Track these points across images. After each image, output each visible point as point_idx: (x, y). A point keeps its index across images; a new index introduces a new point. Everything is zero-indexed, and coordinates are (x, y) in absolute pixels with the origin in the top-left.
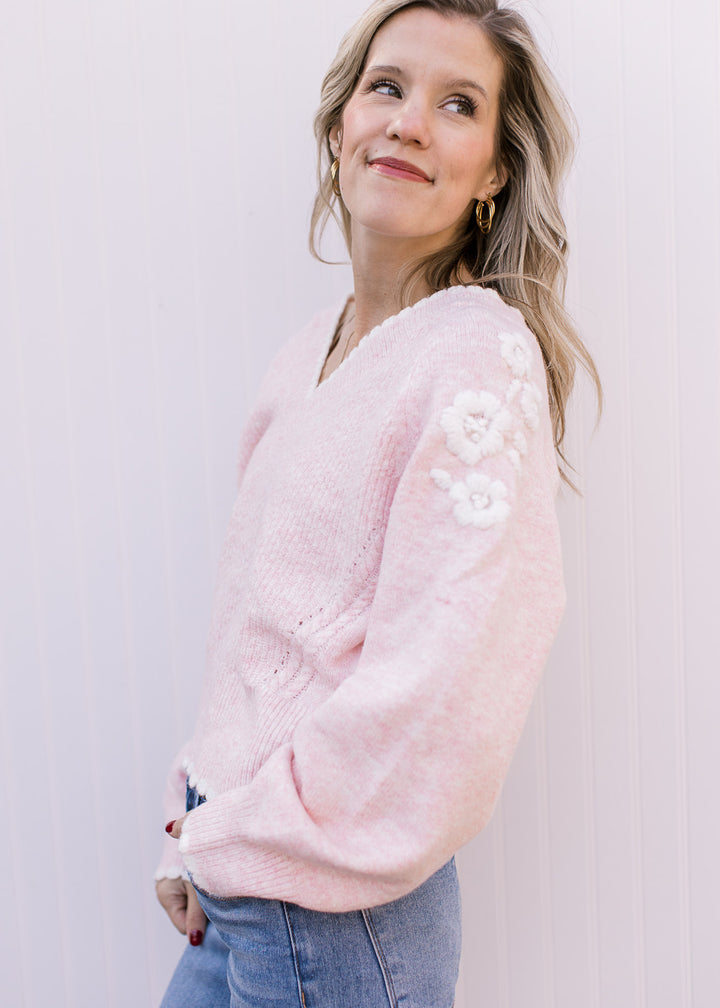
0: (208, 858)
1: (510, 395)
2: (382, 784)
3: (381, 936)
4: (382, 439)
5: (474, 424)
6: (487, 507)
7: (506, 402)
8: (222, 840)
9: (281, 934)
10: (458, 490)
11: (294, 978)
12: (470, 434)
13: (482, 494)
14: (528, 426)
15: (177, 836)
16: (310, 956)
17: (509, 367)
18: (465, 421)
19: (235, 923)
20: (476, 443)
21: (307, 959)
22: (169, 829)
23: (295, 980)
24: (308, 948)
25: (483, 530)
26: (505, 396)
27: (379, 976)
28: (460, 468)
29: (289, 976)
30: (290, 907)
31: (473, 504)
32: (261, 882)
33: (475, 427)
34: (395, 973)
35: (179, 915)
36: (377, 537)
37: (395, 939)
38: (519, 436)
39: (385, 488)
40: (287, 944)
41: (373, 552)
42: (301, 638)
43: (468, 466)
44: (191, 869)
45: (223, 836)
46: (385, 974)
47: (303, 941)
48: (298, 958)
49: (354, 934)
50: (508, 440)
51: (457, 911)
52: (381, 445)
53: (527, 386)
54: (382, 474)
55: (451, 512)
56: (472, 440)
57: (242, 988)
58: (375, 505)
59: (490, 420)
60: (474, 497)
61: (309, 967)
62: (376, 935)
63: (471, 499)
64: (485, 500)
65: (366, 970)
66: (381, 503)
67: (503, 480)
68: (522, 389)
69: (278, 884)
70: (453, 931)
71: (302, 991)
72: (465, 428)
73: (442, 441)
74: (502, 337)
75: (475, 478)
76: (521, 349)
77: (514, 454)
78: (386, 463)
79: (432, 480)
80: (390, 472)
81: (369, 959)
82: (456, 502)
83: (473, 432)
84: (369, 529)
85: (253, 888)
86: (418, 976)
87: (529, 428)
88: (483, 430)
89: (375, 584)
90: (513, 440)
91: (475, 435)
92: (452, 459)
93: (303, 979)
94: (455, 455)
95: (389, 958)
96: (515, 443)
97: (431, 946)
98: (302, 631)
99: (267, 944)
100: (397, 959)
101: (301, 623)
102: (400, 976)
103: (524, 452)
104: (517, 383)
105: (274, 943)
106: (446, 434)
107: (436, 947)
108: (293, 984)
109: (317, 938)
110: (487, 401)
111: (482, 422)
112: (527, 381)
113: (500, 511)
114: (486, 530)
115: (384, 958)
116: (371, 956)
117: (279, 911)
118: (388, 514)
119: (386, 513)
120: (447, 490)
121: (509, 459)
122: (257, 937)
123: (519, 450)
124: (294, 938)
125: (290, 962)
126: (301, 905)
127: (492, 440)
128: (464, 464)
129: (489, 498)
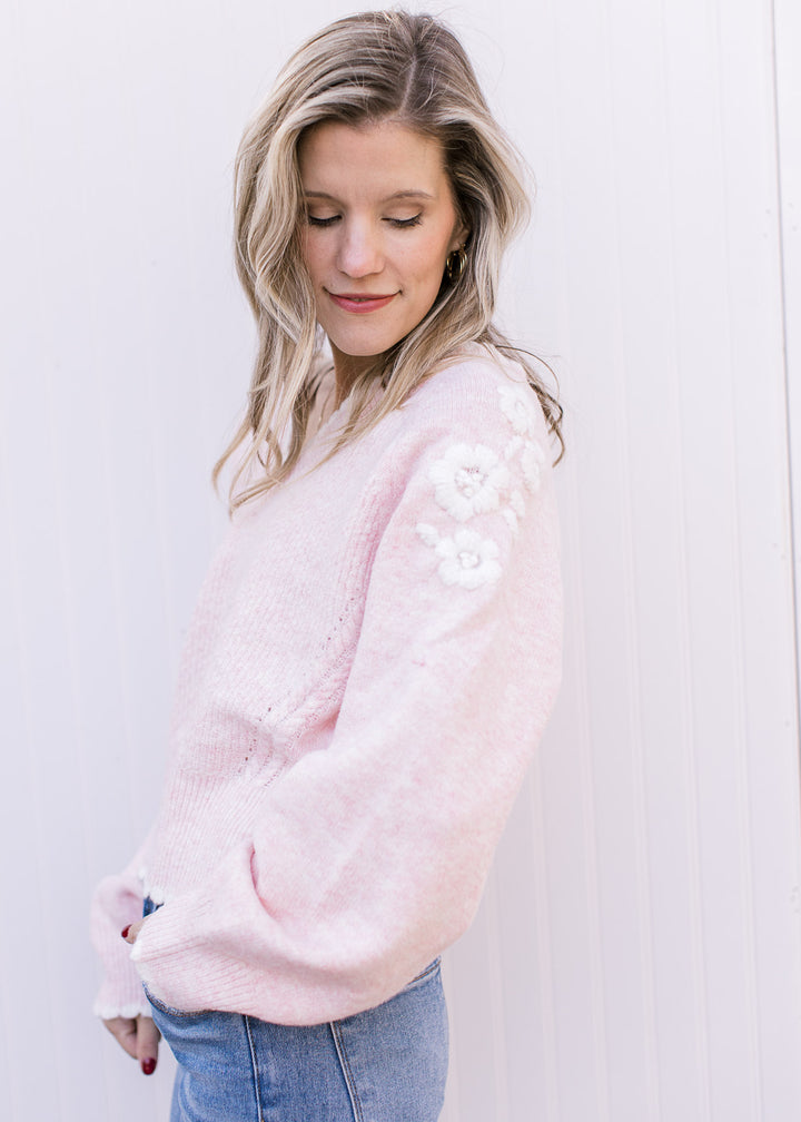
0: (165, 966)
1: (509, 452)
2: (346, 868)
3: (352, 1060)
4: (364, 500)
5: (465, 478)
6: (476, 566)
7: (504, 458)
8: (177, 945)
9: (242, 1054)
10: (445, 547)
11: (253, 1103)
12: (462, 488)
13: (471, 553)
14: (527, 488)
15: (132, 942)
16: (273, 1080)
17: (510, 423)
18: (457, 475)
19: (192, 1041)
20: (468, 498)
21: (269, 1083)
22: (125, 934)
23: (255, 1106)
24: (272, 1071)
25: (469, 591)
26: (503, 452)
27: (347, 1104)
28: (449, 523)
29: (249, 1100)
30: (252, 1022)
31: (461, 563)
32: (218, 993)
33: (468, 480)
34: (365, 1100)
35: (129, 1040)
36: (356, 608)
37: (367, 1063)
38: (516, 496)
39: (366, 554)
40: (249, 1065)
41: (351, 625)
42: (269, 726)
43: (458, 522)
44: (145, 978)
45: (177, 940)
46: (354, 1101)
47: (266, 1062)
48: (259, 1081)
49: (322, 1056)
50: (504, 499)
51: (441, 1033)
52: (363, 505)
53: (528, 444)
54: (363, 538)
55: (436, 570)
56: (464, 495)
57: (196, 1112)
58: (353, 572)
59: (486, 476)
60: (462, 555)
61: (270, 1093)
62: (346, 1058)
63: (459, 557)
64: (474, 559)
65: (334, 1096)
66: (361, 571)
67: (495, 540)
68: (524, 447)
69: (235, 995)
70: (435, 1055)
71: (262, 1118)
72: (456, 481)
73: (431, 494)
74: (501, 390)
75: (464, 535)
76: (523, 405)
77: (509, 514)
78: (368, 526)
79: (418, 535)
80: (372, 536)
81: (338, 1084)
82: (443, 559)
83: (465, 486)
84: (348, 597)
85: (210, 999)
86: (391, 1105)
87: (528, 490)
88: (477, 485)
89: (351, 661)
90: (509, 500)
91: (467, 490)
92: (441, 514)
93: (264, 1105)
94: (445, 510)
95: (359, 1084)
96: (512, 503)
97: (408, 1071)
98: (272, 718)
99: (227, 1065)
100: (368, 1085)
101: (270, 709)
102: (370, 1104)
103: (522, 513)
104: (517, 441)
105: (235, 1063)
106: (435, 486)
107: (413, 1073)
108: (253, 1111)
109: (282, 1060)
110: (484, 456)
111: (477, 477)
112: (530, 439)
113: (491, 571)
114: (474, 590)
115: (353, 1083)
116: (340, 1082)
117: (241, 1029)
118: (368, 584)
119: (366, 582)
120: (434, 546)
121: (504, 518)
122: (216, 1056)
123: (515, 511)
124: (256, 1059)
125: (250, 1086)
126: (262, 1018)
127: (485, 497)
128: (454, 520)
129: (479, 557)
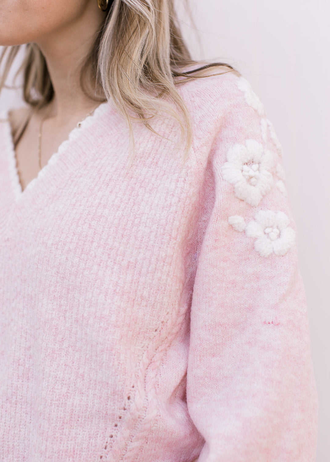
5: (251, 171)
7: (264, 142)
10: (254, 229)
12: (249, 180)
13: (272, 227)
18: (242, 170)
20: (255, 185)
25: (283, 256)
28: (249, 210)
33: (252, 173)
42: (138, 410)
43: (254, 206)
50: (274, 174)
55: (253, 248)
56: (251, 184)
59: (260, 163)
60: (267, 231)
63: (265, 233)
64: (276, 231)
67: (282, 210)
72: (243, 176)
73: (233, 190)
75: (262, 214)
79: (231, 226)
82: (256, 239)
83: (251, 177)
88: (257, 173)
90: (277, 173)
91: (253, 180)
92: (242, 205)
94: (243, 201)
96: (278, 175)
101: (129, 398)
106: (233, 185)
110: (254, 148)
111: (255, 166)
113: (290, 236)
120: (244, 231)
123: (282, 179)
127: (265, 179)
128: (251, 206)
129: (277, 228)
